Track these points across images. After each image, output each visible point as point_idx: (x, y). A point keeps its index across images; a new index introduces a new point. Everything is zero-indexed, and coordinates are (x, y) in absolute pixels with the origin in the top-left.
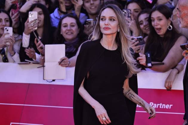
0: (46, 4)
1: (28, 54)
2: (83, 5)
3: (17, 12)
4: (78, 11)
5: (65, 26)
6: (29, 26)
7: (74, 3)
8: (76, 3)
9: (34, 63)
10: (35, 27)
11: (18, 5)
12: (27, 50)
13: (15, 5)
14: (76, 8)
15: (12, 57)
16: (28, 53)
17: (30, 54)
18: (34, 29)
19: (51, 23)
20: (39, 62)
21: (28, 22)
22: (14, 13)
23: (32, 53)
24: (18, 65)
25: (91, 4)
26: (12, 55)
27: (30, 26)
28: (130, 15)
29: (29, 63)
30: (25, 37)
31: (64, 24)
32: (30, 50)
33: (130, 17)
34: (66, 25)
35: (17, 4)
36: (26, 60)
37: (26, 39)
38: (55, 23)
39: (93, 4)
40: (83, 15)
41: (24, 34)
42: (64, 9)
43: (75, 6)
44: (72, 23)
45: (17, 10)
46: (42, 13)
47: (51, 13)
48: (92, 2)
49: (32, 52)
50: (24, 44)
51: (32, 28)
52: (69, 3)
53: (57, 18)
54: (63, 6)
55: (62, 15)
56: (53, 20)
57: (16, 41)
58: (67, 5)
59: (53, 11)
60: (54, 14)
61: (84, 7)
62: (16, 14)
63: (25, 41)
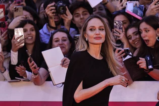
0: (34, 20)
1: (19, 72)
2: (73, 19)
3: (6, 30)
4: (68, 26)
5: (57, 41)
6: (15, 43)
7: (63, 18)
8: (66, 18)
9: (24, 81)
10: (22, 43)
11: (7, 23)
12: (17, 68)
13: (4, 23)
14: (66, 23)
15: (3, 74)
16: (19, 70)
17: (21, 72)
18: (20, 45)
19: (41, 39)
20: (30, 79)
21: (15, 39)
22: (3, 31)
23: (23, 71)
24: (9, 83)
25: (81, 19)
26: (2, 72)
27: (17, 42)
28: (121, 26)
29: (19, 80)
30: (13, 55)
31: (55, 39)
32: (20, 68)
33: (122, 28)
34: (58, 39)
35: (5, 22)
36: (16, 78)
37: (14, 57)
38: (44, 39)
39: (83, 18)
40: (72, 30)
41: (11, 51)
42: (53, 25)
43: (64, 21)
44: (63, 37)
45: (6, 28)
46: (34, 29)
47: (40, 29)
48: (82, 17)
49: (23, 69)
50: (13, 61)
51: (18, 44)
52: (58, 19)
53: (46, 33)
54: (53, 21)
55: (53, 31)
56: (42, 36)
57: (5, 59)
58: (56, 20)
59: (41, 27)
60: (43, 30)
61: (73, 22)
62: (5, 33)
63: (13, 58)
